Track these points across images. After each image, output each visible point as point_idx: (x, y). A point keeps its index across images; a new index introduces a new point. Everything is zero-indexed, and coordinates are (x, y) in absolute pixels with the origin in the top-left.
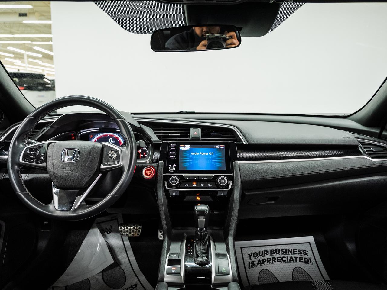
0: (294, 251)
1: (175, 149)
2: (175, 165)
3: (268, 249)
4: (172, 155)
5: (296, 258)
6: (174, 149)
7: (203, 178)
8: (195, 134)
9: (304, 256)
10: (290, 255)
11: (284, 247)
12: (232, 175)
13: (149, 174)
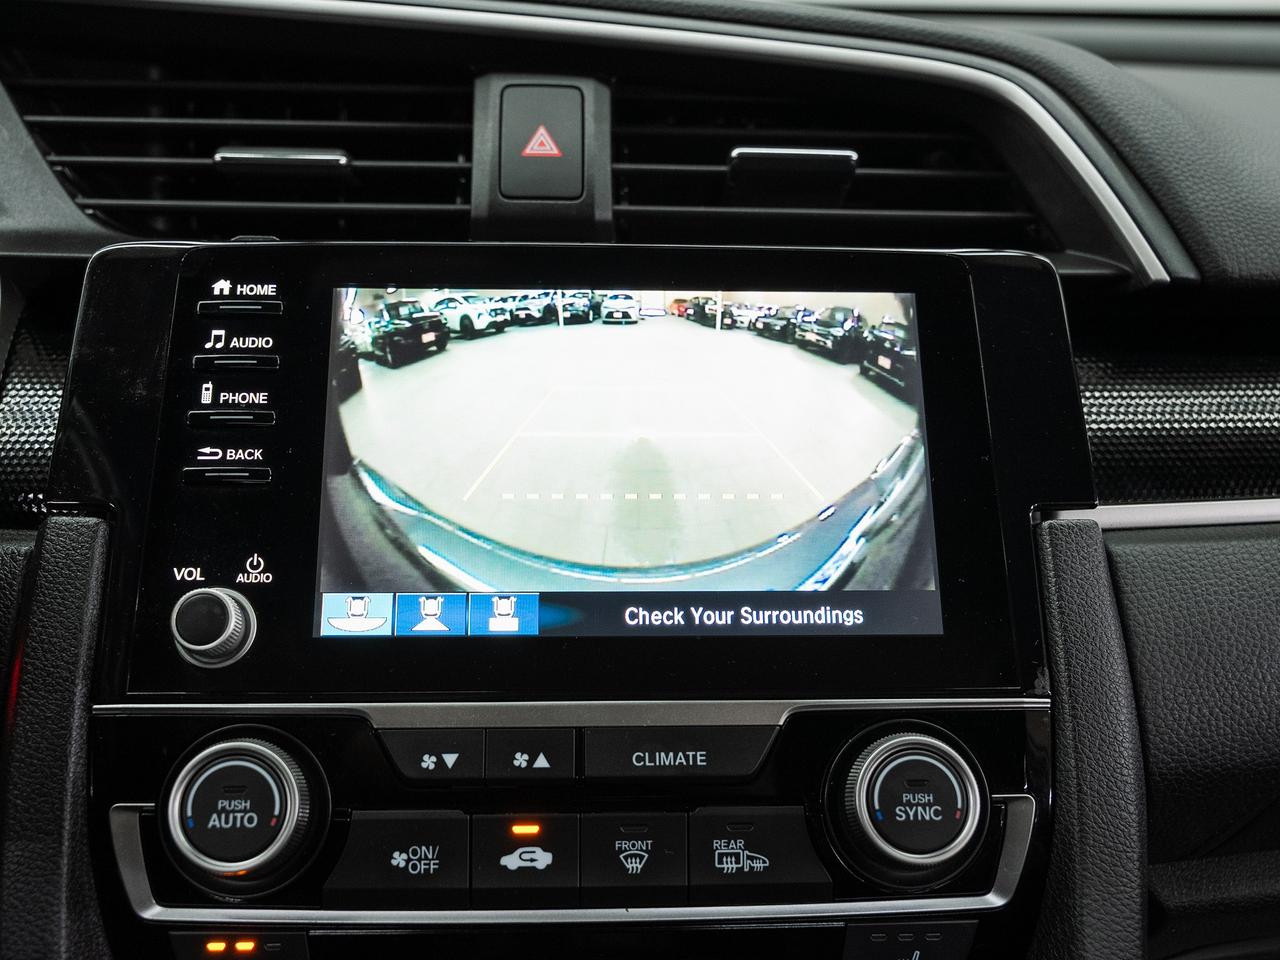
1: (263, 342)
2: (256, 572)
4: (229, 434)
6: (249, 340)
7: (640, 760)
8: (542, 144)
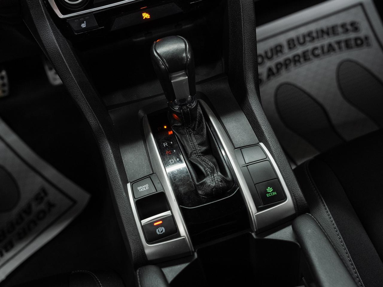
0: (332, 31)
3: (282, 39)
5: (339, 43)
9: (352, 35)
10: (326, 41)
11: (313, 27)
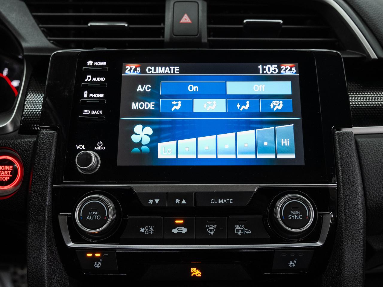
1: (102, 79)
2: (100, 147)
4: (93, 105)
6: (98, 79)
7: (213, 201)
8: (186, 19)
12: (330, 185)
13: (7, 178)
